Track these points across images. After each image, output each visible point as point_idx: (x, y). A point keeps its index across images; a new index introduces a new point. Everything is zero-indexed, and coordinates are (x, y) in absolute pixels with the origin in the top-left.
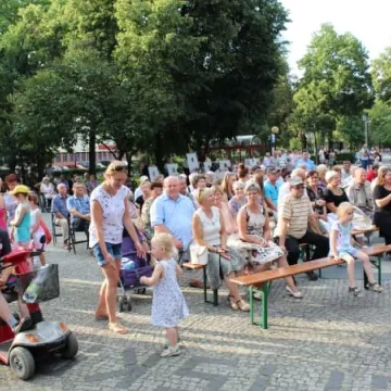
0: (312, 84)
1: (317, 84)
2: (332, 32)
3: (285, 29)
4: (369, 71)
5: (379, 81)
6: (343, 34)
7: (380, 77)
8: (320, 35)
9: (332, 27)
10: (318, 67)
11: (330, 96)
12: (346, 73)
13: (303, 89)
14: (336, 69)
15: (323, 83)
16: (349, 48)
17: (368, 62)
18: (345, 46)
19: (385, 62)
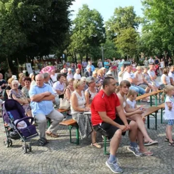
0: (79, 31)
1: (81, 32)
2: (88, 8)
3: (72, 4)
4: (104, 26)
5: (109, 31)
6: (92, 10)
7: (109, 29)
8: (82, 9)
9: (87, 6)
10: (82, 24)
11: (87, 37)
12: (94, 27)
13: (75, 34)
14: (89, 25)
15: (84, 31)
16: (95, 16)
17: (104, 22)
18: (93, 15)
19: (111, 23)
